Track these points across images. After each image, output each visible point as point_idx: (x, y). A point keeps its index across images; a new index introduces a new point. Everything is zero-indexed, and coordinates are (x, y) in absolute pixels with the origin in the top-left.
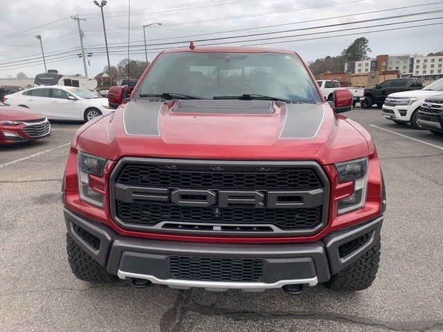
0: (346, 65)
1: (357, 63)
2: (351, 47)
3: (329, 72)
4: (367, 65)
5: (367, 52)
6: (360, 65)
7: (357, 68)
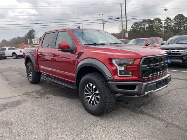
0: (28, 40)
1: (33, 40)
2: (28, 33)
3: (23, 43)
4: (37, 40)
5: (36, 35)
6: (34, 40)
7: (33, 41)
